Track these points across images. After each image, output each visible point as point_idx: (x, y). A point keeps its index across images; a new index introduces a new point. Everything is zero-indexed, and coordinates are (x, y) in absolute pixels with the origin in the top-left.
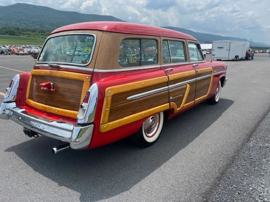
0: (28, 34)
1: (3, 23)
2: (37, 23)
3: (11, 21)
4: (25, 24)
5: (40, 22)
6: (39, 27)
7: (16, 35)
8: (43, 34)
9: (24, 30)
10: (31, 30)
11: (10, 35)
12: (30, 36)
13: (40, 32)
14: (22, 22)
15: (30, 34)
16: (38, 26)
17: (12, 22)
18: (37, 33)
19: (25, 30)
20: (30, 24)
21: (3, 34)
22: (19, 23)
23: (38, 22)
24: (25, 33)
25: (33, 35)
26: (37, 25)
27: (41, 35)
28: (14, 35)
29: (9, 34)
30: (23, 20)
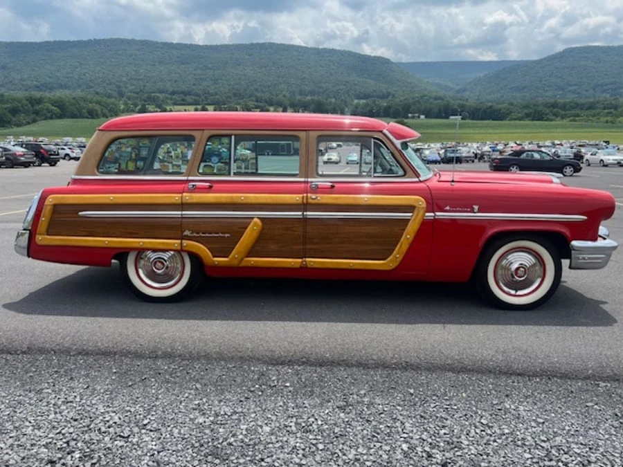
0: (574, 116)
1: (525, 96)
2: (606, 87)
3: (544, 90)
4: (574, 92)
5: (612, 84)
6: (608, 96)
7: (546, 120)
8: (611, 113)
9: (568, 107)
10: (583, 105)
11: (533, 120)
12: (577, 118)
13: (604, 109)
14: (570, 88)
15: (578, 116)
16: (604, 94)
17: (547, 91)
18: (597, 111)
19: (570, 106)
20: (587, 91)
21: (520, 120)
22: (561, 92)
23: (607, 85)
24: (567, 112)
25: (585, 117)
26: (603, 91)
27: (607, 116)
28: (541, 119)
29: (531, 118)
30: (571, 86)
